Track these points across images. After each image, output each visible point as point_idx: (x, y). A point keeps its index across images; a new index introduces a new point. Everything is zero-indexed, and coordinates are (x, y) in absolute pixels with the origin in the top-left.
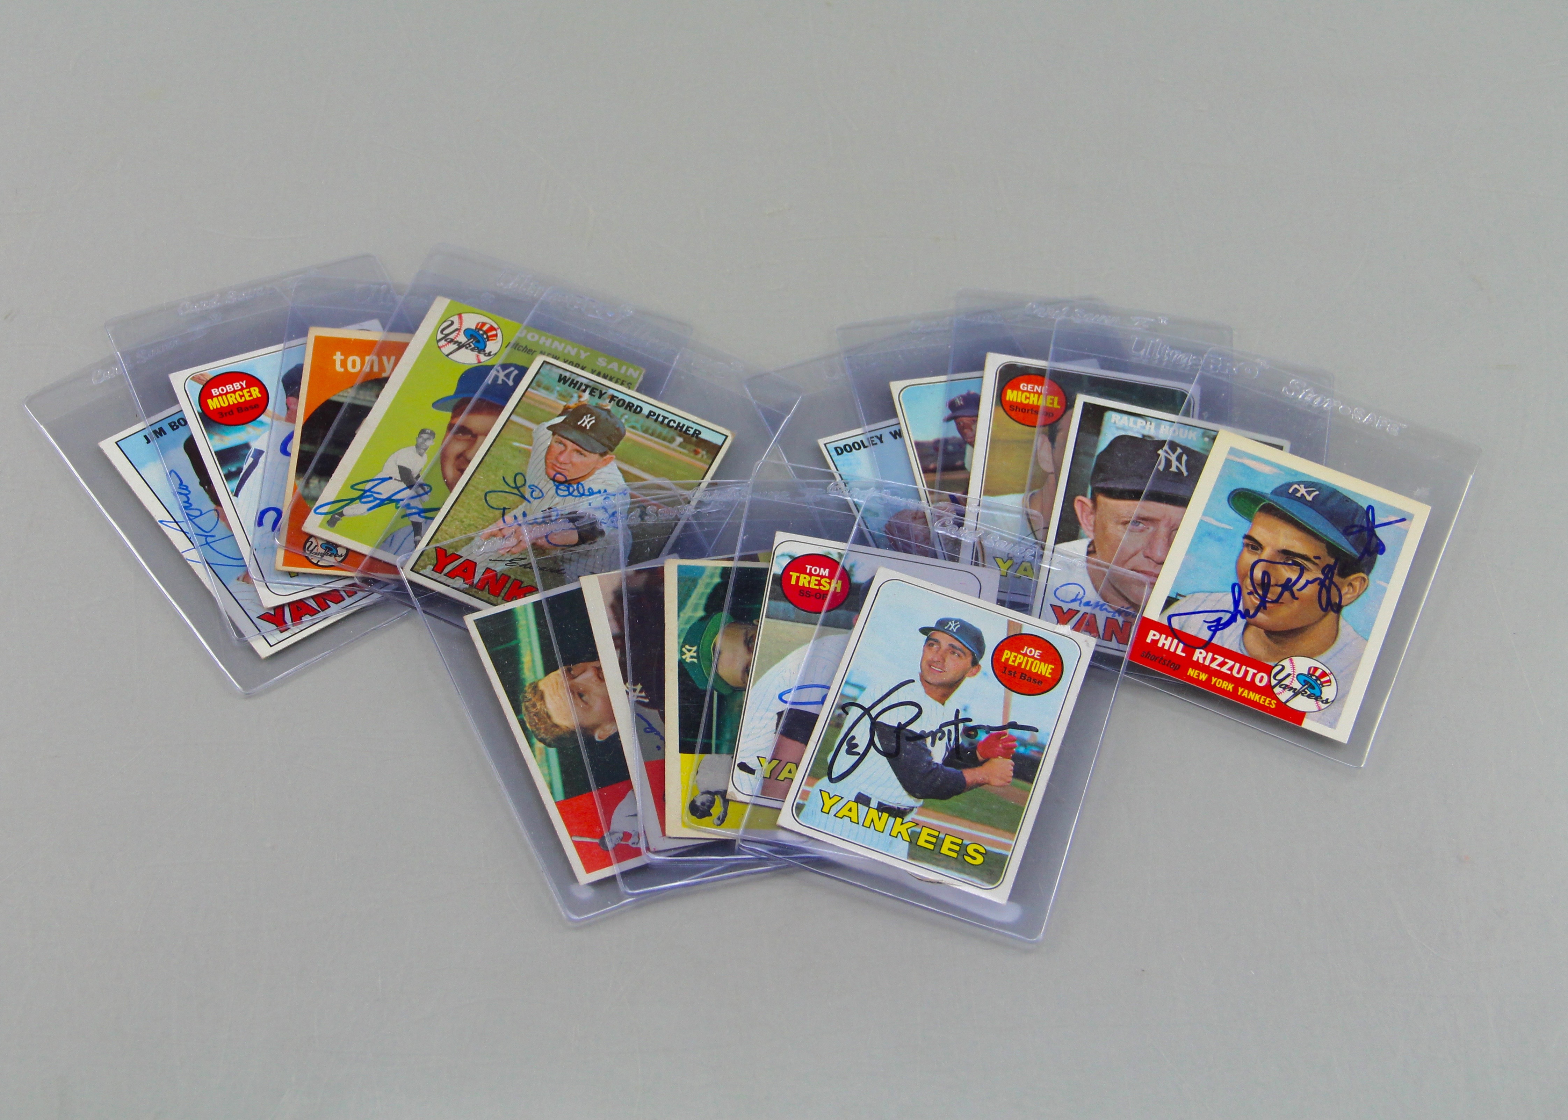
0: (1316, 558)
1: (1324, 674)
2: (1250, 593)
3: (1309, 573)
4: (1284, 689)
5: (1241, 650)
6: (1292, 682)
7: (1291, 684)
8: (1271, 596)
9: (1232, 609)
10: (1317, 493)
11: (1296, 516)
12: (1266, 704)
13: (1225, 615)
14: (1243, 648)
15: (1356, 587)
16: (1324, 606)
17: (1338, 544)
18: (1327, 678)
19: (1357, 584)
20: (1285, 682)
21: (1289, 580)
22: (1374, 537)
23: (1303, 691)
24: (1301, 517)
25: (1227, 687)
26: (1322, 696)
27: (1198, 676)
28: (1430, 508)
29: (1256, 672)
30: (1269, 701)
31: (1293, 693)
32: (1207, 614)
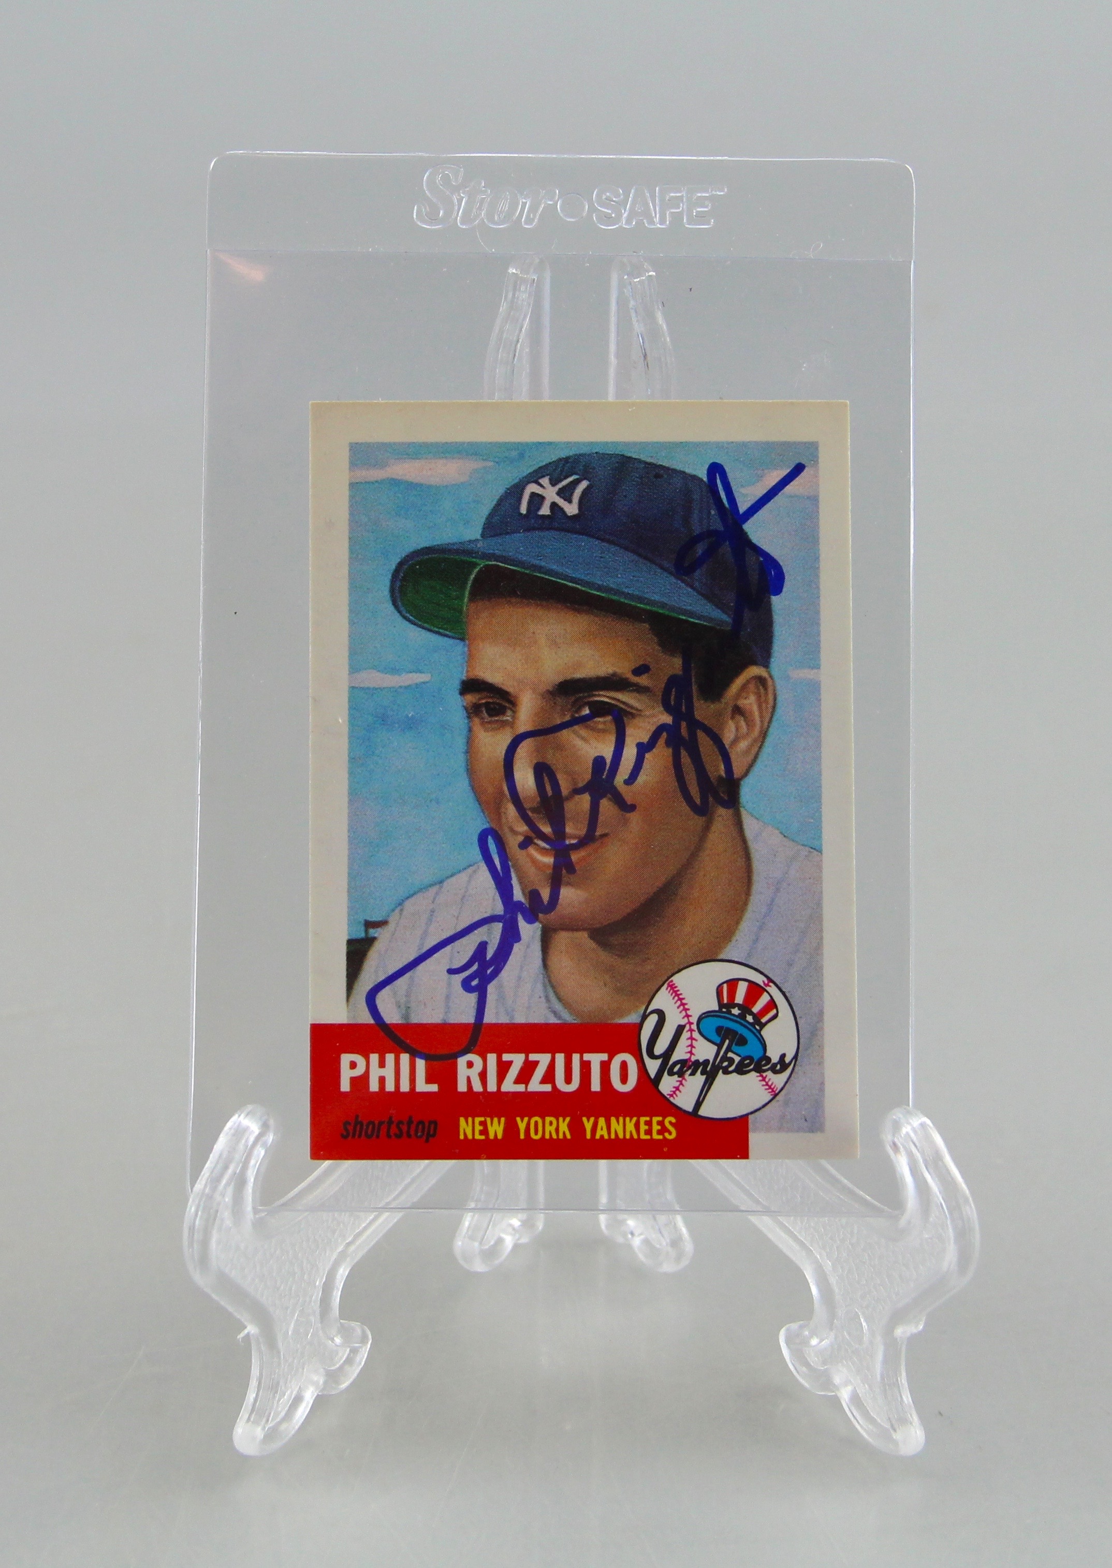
0: (638, 671)
1: (755, 991)
2: (526, 843)
3: (636, 721)
4: (681, 1074)
5: (555, 1013)
7: (691, 1053)
8: (574, 830)
9: (499, 909)
10: (584, 484)
11: (558, 576)
12: (656, 1136)
13: (489, 933)
14: (558, 1006)
15: (751, 712)
16: (698, 801)
17: (674, 608)
18: (764, 1000)
19: (750, 702)
21: (599, 762)
22: (749, 553)
23: (722, 1061)
24: (569, 572)
25: (557, 1130)
26: (768, 1054)
27: (485, 1132)
28: (848, 404)
29: (604, 1057)
30: (659, 1123)
31: (704, 1079)
32: (448, 948)
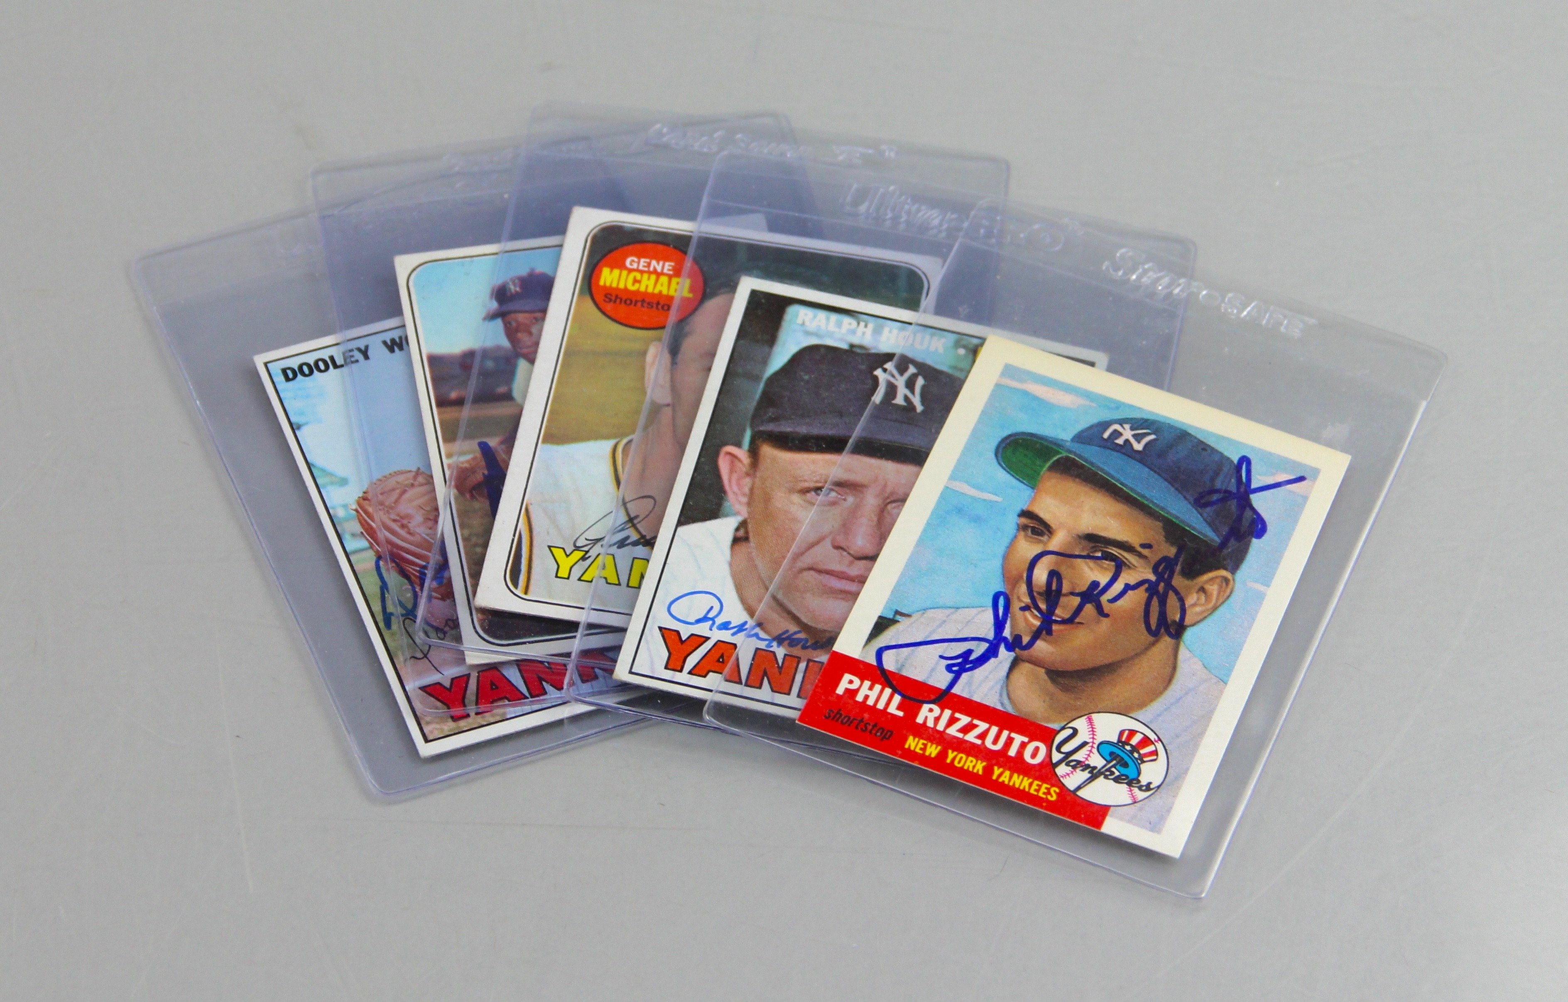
0: (1143, 546)
1: (1146, 741)
2: (1025, 608)
3: (1130, 571)
4: (1074, 767)
5: (1002, 704)
6: (1089, 755)
7: (1087, 759)
8: (1061, 613)
9: (991, 636)
10: (1153, 437)
11: (1113, 477)
12: (1041, 794)
13: (978, 646)
14: (1006, 701)
15: (1212, 594)
16: (1153, 627)
17: (1183, 522)
18: (1151, 748)
19: (1213, 589)
20: (1076, 757)
21: (1095, 584)
22: (1248, 509)
23: (1107, 770)
24: (1122, 479)
25: (974, 767)
26: (1140, 778)
27: (924, 749)
28: (1350, 457)
29: (1026, 739)
30: (1046, 788)
31: (1089, 775)
32: (946, 644)
